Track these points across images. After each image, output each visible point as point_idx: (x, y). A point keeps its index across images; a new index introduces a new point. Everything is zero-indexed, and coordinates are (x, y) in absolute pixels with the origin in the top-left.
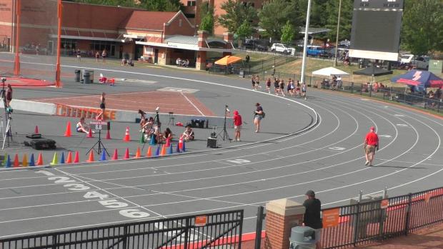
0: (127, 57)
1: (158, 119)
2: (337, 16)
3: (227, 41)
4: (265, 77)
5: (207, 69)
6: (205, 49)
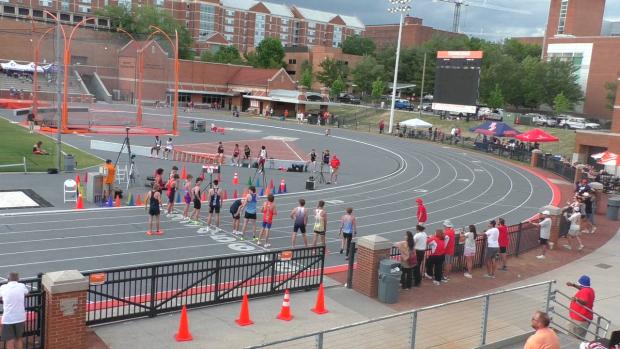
2: (422, 73)
3: (323, 95)
4: (358, 127)
6: (304, 102)
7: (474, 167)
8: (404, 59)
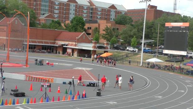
0: (59, 53)
1: (73, 82)
2: (158, 34)
3: (106, 45)
4: (124, 62)
6: (95, 49)
7: (187, 84)
8: (147, 27)
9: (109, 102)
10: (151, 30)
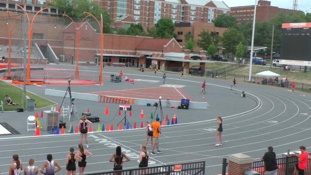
1: (160, 103)
2: (271, 38)
5: (190, 73)
6: (188, 61)
9: (207, 129)
10: (263, 33)
